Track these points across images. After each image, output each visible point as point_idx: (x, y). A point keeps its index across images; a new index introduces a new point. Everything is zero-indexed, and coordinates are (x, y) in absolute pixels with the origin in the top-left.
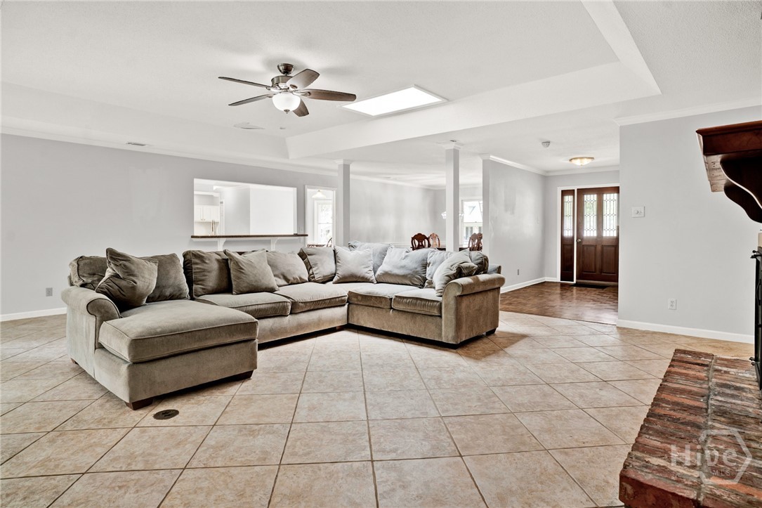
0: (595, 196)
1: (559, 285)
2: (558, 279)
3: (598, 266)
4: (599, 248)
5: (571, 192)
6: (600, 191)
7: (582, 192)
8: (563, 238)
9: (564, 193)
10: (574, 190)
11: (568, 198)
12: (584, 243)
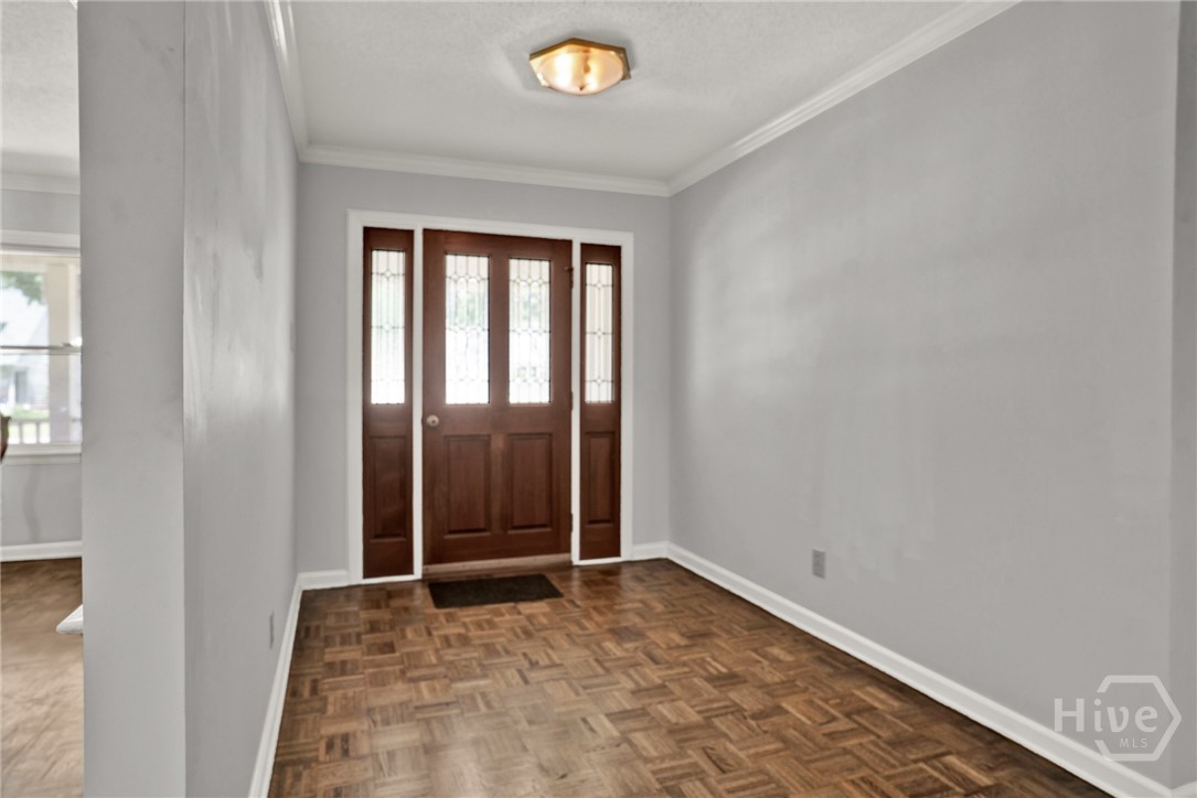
0: (484, 261)
1: (360, 594)
2: (352, 573)
3: (496, 509)
4: (498, 443)
5: (398, 239)
6: (500, 249)
7: (439, 243)
8: (369, 413)
9: (375, 238)
10: (410, 234)
11: (388, 263)
12: (447, 431)
